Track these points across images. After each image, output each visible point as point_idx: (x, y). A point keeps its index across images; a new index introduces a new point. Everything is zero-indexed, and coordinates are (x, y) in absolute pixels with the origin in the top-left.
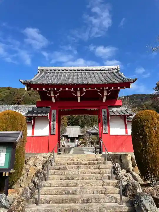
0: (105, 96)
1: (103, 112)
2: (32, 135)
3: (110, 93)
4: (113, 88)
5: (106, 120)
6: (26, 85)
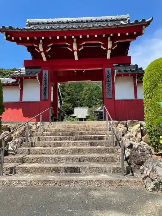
0: (110, 49)
1: (106, 72)
2: (20, 101)
3: (116, 46)
5: (111, 83)
6: (5, 33)
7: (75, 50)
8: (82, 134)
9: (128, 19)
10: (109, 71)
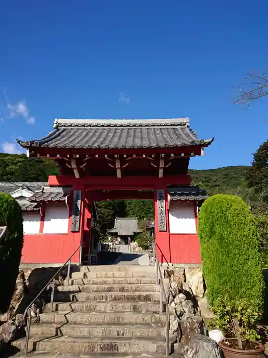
0: (162, 168)
1: (159, 196)
2: (40, 232)
3: (170, 164)
4: (173, 155)
5: (164, 209)
6: (28, 149)
7: (118, 168)
8: (122, 290)
9: (188, 124)
10: (161, 193)
